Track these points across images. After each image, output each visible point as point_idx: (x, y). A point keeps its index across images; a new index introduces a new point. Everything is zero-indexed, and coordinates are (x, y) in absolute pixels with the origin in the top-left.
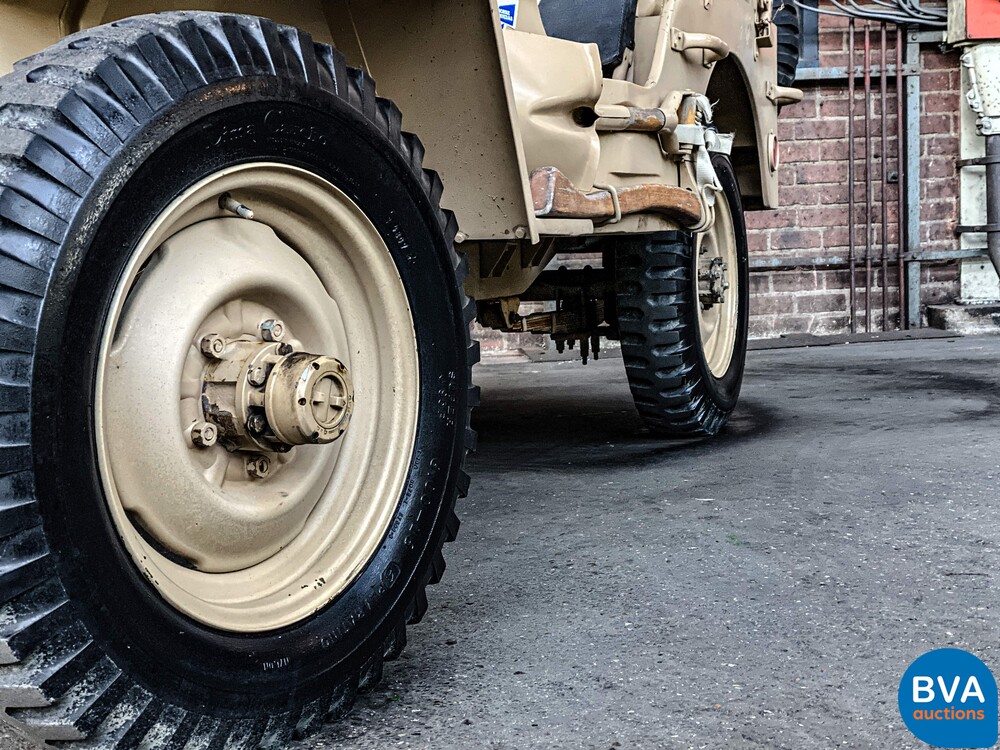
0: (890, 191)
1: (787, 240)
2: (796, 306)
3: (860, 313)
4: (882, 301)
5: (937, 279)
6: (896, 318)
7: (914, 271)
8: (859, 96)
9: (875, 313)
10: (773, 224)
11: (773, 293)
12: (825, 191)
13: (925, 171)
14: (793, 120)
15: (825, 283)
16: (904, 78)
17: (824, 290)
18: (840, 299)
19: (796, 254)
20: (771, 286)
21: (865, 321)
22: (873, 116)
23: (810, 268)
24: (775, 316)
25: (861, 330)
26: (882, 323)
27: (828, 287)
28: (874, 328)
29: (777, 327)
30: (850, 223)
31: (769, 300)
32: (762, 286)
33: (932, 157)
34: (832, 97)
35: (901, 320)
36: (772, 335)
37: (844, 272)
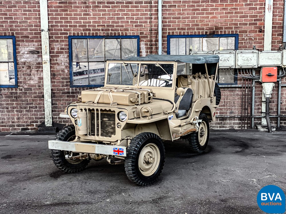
0: (249, 105)
1: (231, 113)
2: (232, 124)
3: (243, 125)
4: (247, 124)
5: (257, 120)
6: (250, 126)
7: (253, 119)
8: (244, 89)
9: (246, 126)
10: (229, 110)
11: (228, 121)
12: (238, 105)
13: (256, 102)
14: (233, 93)
15: (237, 120)
16: (252, 87)
17: (237, 121)
18: (240, 123)
19: (233, 115)
20: (228, 120)
21: (244, 127)
22: (247, 93)
23: (235, 117)
24: (228, 125)
25: (243, 128)
26: (247, 127)
27: (238, 121)
28: (246, 128)
29: (229, 127)
30: (242, 111)
31: (227, 123)
32: (226, 120)
33: (257, 100)
34: (240, 89)
35: (251, 127)
36: (228, 128)
37: (241, 119)
